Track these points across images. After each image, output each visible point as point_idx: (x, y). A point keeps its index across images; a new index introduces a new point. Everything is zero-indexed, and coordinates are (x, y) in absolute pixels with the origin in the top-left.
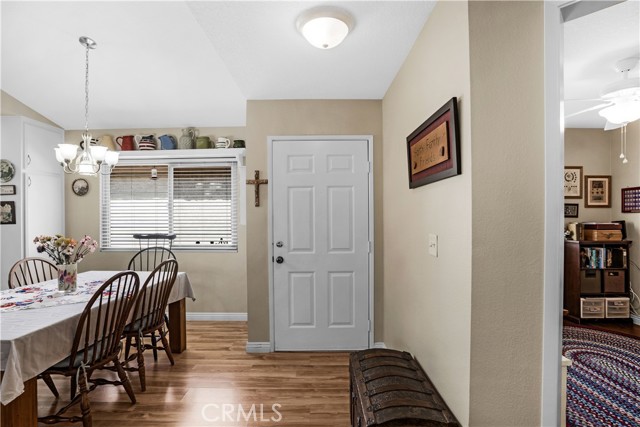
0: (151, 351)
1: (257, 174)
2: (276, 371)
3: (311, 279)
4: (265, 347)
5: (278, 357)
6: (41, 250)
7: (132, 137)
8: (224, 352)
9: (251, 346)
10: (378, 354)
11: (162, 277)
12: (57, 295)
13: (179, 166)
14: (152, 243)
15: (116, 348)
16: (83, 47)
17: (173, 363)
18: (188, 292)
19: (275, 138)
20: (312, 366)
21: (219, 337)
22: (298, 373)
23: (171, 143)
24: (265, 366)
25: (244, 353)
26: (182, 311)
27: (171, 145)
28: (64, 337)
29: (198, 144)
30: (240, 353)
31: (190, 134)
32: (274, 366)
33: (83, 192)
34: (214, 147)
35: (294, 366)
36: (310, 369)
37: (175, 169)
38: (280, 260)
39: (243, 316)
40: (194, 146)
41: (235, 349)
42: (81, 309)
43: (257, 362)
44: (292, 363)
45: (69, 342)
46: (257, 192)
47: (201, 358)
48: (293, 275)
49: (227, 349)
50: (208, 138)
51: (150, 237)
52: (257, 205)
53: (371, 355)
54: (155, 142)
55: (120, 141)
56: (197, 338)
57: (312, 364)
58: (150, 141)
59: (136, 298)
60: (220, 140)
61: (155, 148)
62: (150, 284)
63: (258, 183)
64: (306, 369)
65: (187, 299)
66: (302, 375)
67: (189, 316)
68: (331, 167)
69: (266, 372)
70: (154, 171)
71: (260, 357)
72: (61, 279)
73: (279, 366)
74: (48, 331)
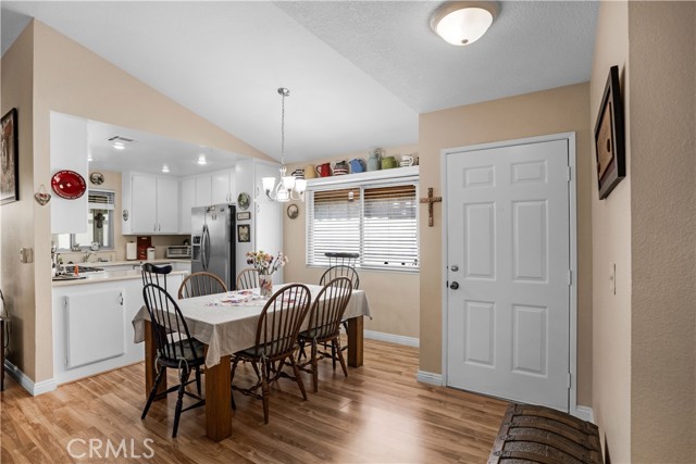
0: (331, 360)
1: (431, 191)
2: (440, 407)
3: (491, 309)
4: (437, 379)
5: (448, 392)
6: (250, 262)
7: (329, 164)
8: (397, 376)
9: (423, 375)
10: (541, 413)
11: (334, 293)
12: (259, 298)
13: (368, 187)
14: (340, 261)
15: (291, 349)
16: (281, 96)
17: (346, 375)
18: (366, 311)
19: (450, 150)
20: (483, 412)
21: (396, 360)
22: (464, 416)
23: (362, 167)
24: (431, 399)
25: (415, 381)
26: (359, 328)
27: (360, 168)
28: (249, 330)
29: (383, 164)
30: (410, 380)
31: (377, 156)
32: (440, 401)
33: (294, 216)
34: (399, 166)
35: (463, 407)
36: (480, 415)
37: (366, 190)
38: (455, 286)
39: (415, 342)
40: (380, 168)
41: (408, 375)
42: (258, 312)
43: (426, 393)
44: (461, 403)
45: (253, 334)
46: (431, 211)
47: (372, 376)
48: (470, 304)
49: (400, 373)
50: (393, 158)
51: (338, 255)
52: (431, 225)
53: (531, 412)
54: (347, 167)
55: (320, 169)
56: (376, 357)
57: (484, 410)
58: (344, 167)
59: (309, 309)
60: (404, 158)
61: (347, 173)
62: (322, 299)
63: (432, 201)
64: (475, 414)
65: (365, 317)
66: (467, 418)
67: (366, 333)
68: (516, 178)
69: (429, 404)
70: (351, 194)
71: (429, 388)
72: (262, 286)
73: (445, 402)
74: (238, 322)
